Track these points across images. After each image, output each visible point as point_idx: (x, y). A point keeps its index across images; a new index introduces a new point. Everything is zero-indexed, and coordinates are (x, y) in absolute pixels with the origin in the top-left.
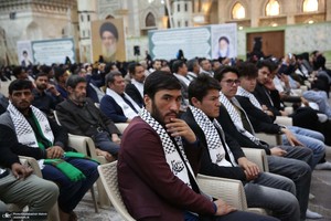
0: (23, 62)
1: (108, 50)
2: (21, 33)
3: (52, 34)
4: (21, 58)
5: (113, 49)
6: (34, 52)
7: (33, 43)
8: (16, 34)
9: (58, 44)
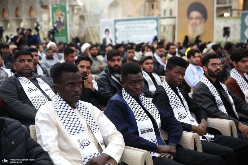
0: (105, 40)
1: (194, 31)
2: (102, 12)
3: (130, 12)
4: (103, 36)
5: (199, 30)
6: (116, 30)
7: (116, 21)
8: (97, 12)
9: (142, 23)
